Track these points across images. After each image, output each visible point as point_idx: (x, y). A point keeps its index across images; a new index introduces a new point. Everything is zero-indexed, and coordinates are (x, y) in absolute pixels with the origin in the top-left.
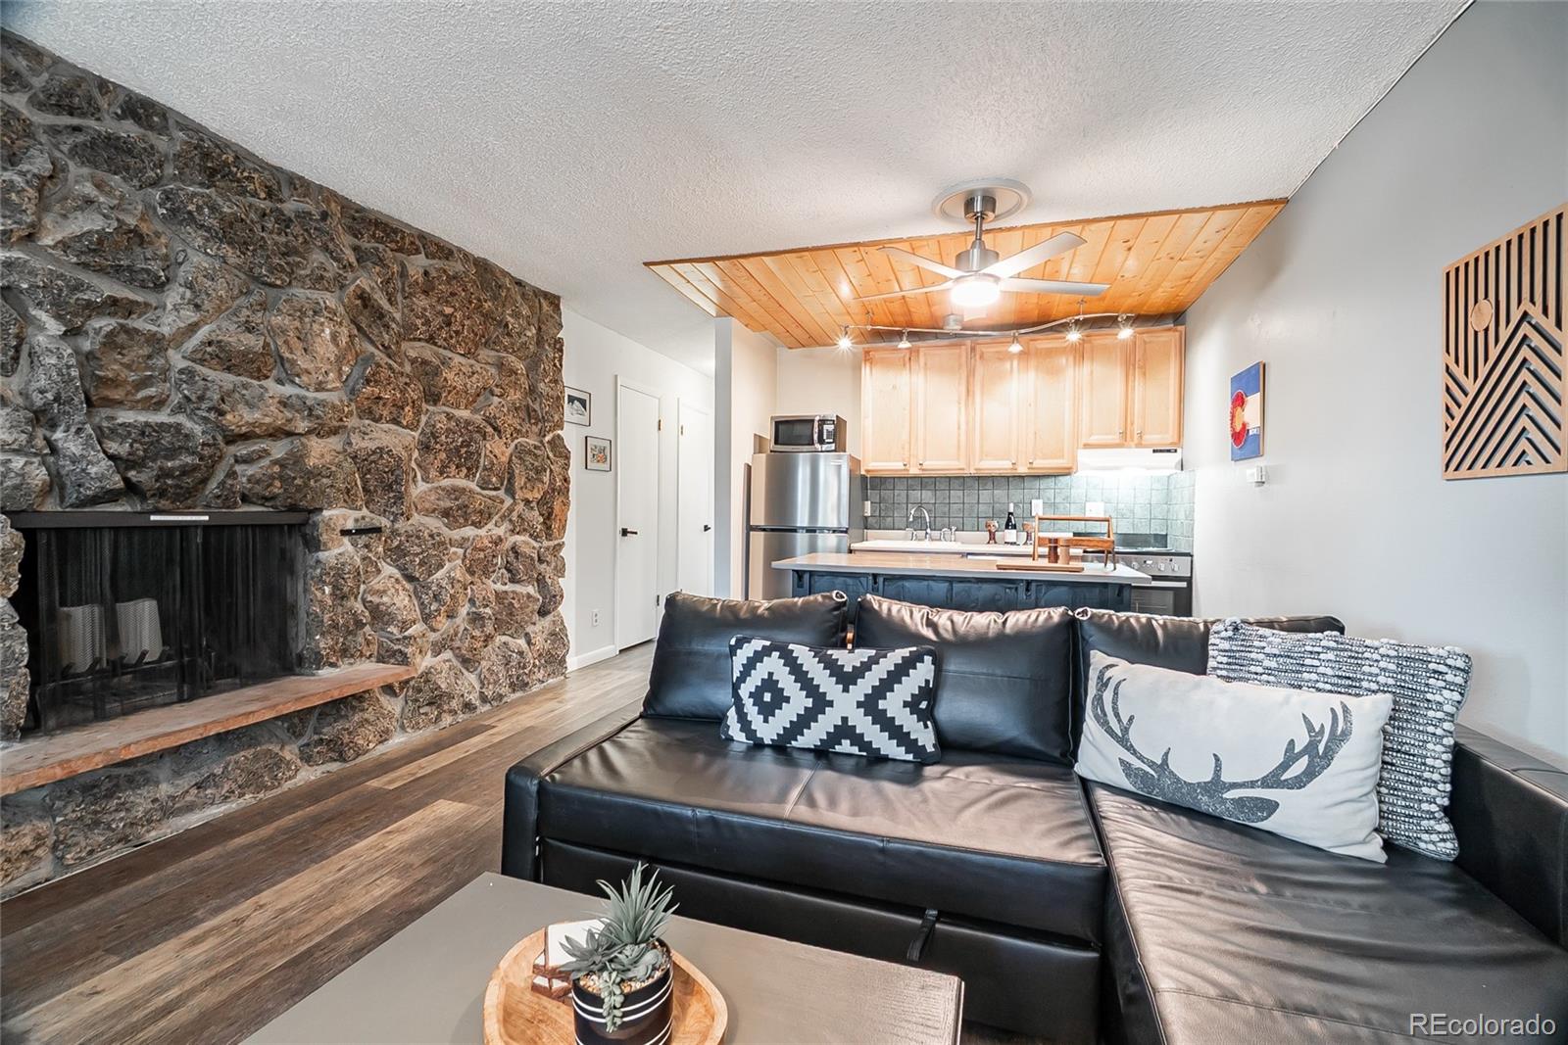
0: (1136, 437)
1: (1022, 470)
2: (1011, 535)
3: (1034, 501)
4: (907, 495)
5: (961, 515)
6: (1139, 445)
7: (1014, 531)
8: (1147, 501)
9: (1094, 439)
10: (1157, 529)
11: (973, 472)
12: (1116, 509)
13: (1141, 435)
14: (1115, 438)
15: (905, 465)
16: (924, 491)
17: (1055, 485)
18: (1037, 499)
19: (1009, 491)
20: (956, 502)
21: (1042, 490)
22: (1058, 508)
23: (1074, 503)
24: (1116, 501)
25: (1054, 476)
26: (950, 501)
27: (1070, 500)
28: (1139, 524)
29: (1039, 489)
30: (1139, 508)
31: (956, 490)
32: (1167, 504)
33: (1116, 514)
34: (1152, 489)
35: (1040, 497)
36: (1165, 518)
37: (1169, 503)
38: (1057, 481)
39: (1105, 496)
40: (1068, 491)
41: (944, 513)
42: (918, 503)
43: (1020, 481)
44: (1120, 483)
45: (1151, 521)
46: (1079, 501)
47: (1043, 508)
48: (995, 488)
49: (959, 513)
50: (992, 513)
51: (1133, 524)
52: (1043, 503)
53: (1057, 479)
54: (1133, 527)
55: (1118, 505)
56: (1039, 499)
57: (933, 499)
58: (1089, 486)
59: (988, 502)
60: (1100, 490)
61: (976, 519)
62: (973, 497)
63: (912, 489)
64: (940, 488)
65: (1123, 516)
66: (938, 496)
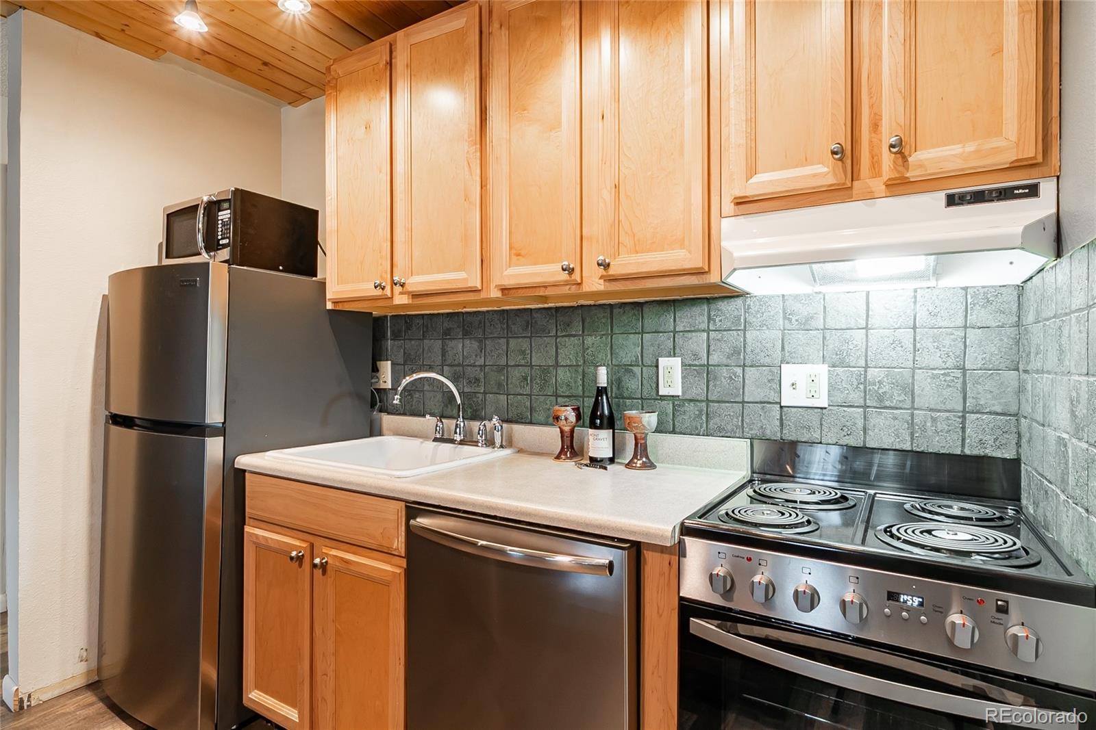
0: (887, 159)
2: (599, 443)
3: (663, 362)
4: (443, 347)
5: (528, 390)
6: (900, 185)
7: (607, 433)
8: (950, 363)
9: (766, 181)
10: (982, 442)
12: (864, 381)
13: (899, 149)
14: (822, 172)
15: (381, 288)
16: (467, 342)
17: (709, 322)
18: (670, 356)
19: (614, 336)
20: (517, 363)
21: (681, 334)
22: (715, 378)
23: (750, 366)
24: (862, 363)
25: (705, 301)
26: (507, 363)
27: (744, 359)
28: (929, 424)
29: (675, 332)
30: (929, 380)
31: (518, 337)
32: (1017, 369)
33: (862, 395)
34: (965, 327)
35: (677, 351)
36: (1013, 409)
37: (1021, 367)
38: (712, 313)
39: (831, 346)
40: (738, 335)
41: (499, 385)
42: (459, 365)
43: (635, 315)
44: (870, 313)
45: (964, 417)
46: (767, 361)
47: (683, 378)
48: (586, 333)
49: (524, 387)
50: (581, 388)
51: (912, 424)
52: (683, 365)
53: (713, 306)
54: (912, 434)
55: (866, 371)
56: (675, 357)
57: (480, 357)
58: (790, 320)
59: (575, 364)
60: (816, 332)
61: (553, 398)
62: (548, 352)
63: (448, 337)
64: (491, 333)
65: (881, 400)
66: (488, 350)
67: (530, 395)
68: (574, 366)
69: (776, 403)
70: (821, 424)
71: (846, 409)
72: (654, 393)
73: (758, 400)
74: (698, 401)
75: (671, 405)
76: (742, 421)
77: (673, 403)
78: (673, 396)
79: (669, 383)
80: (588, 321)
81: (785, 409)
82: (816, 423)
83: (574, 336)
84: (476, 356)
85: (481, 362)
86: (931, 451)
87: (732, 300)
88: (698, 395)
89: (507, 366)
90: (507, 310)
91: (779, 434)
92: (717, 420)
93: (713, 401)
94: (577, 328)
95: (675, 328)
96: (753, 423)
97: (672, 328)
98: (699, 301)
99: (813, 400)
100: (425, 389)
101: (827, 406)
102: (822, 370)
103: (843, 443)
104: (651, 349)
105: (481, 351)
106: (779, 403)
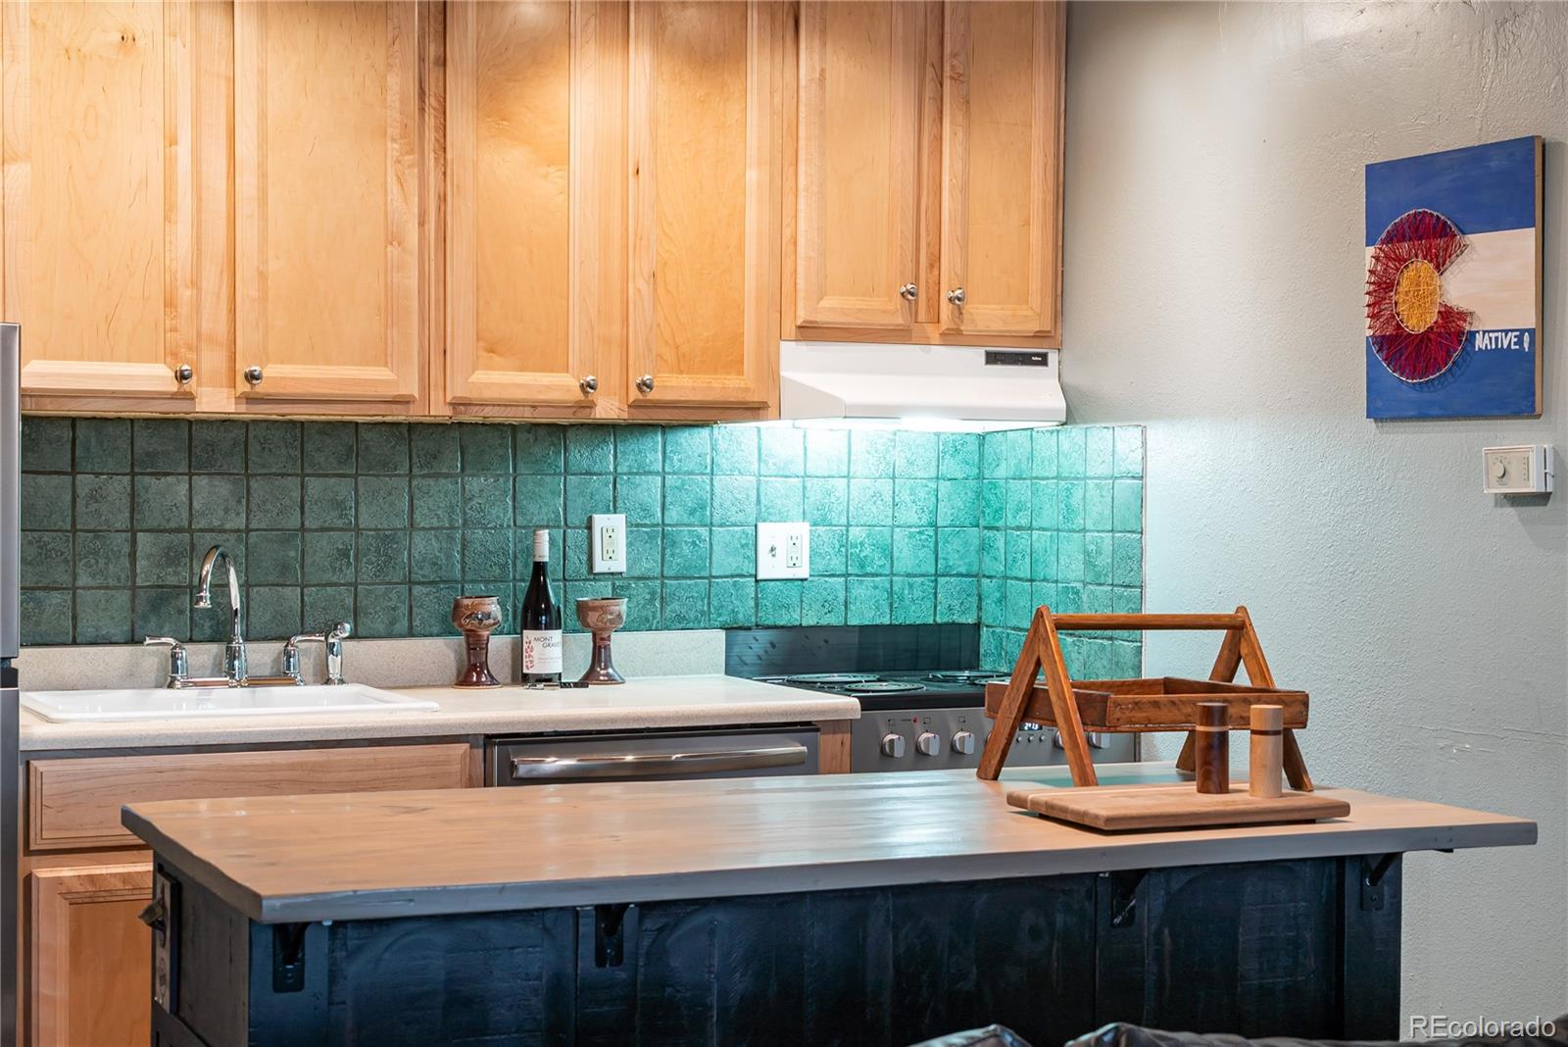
0: (946, 309)
1: (608, 408)
2: (549, 650)
3: (600, 521)
4: (133, 495)
5: (349, 574)
6: (954, 337)
7: (556, 635)
8: (924, 521)
9: (828, 306)
10: (951, 608)
11: (439, 411)
12: (845, 543)
13: (957, 303)
14: (887, 309)
15: (182, 377)
16: (202, 482)
17: (664, 461)
18: (608, 511)
19: (517, 479)
20: (326, 525)
21: (625, 477)
22: (674, 544)
23: (721, 526)
24: (843, 521)
25: (659, 429)
26: (303, 524)
27: (712, 515)
28: (906, 592)
29: (616, 475)
30: (906, 540)
31: (327, 476)
32: (978, 526)
33: (844, 560)
34: (937, 478)
35: (620, 504)
36: (975, 569)
37: (982, 523)
38: (669, 448)
39: (812, 499)
40: (704, 481)
41: (284, 568)
42: (179, 530)
43: (554, 445)
44: (853, 458)
45: (936, 581)
46: (740, 517)
47: (629, 545)
48: (468, 471)
49: (341, 570)
50: (458, 567)
51: (891, 593)
52: (629, 525)
53: (671, 437)
54: (891, 605)
55: (847, 531)
56: (615, 513)
57: (238, 514)
58: (766, 462)
59: (447, 525)
60: (796, 479)
61: (404, 588)
62: (391, 504)
63: (149, 470)
64: (264, 466)
65: (862, 566)
66: (255, 499)
67: (354, 586)
68: (446, 529)
69: (751, 576)
70: (802, 601)
71: (827, 579)
72: (584, 570)
73: (728, 573)
74: (648, 578)
75: (610, 587)
76: (709, 604)
77: (614, 585)
78: (612, 574)
79: (611, 554)
80: (472, 451)
81: (761, 584)
82: (796, 600)
83: (447, 476)
84: (226, 511)
85: (240, 522)
86: (907, 623)
87: (697, 430)
88: (649, 570)
89: (303, 529)
91: (753, 619)
92: (676, 606)
93: (670, 578)
94: (450, 464)
95: (615, 468)
96: (722, 606)
97: (612, 469)
98: (651, 428)
99: (793, 570)
100: (79, 583)
101: (806, 576)
102: (803, 529)
103: (824, 622)
104: (580, 501)
105: (239, 502)
106: (756, 576)
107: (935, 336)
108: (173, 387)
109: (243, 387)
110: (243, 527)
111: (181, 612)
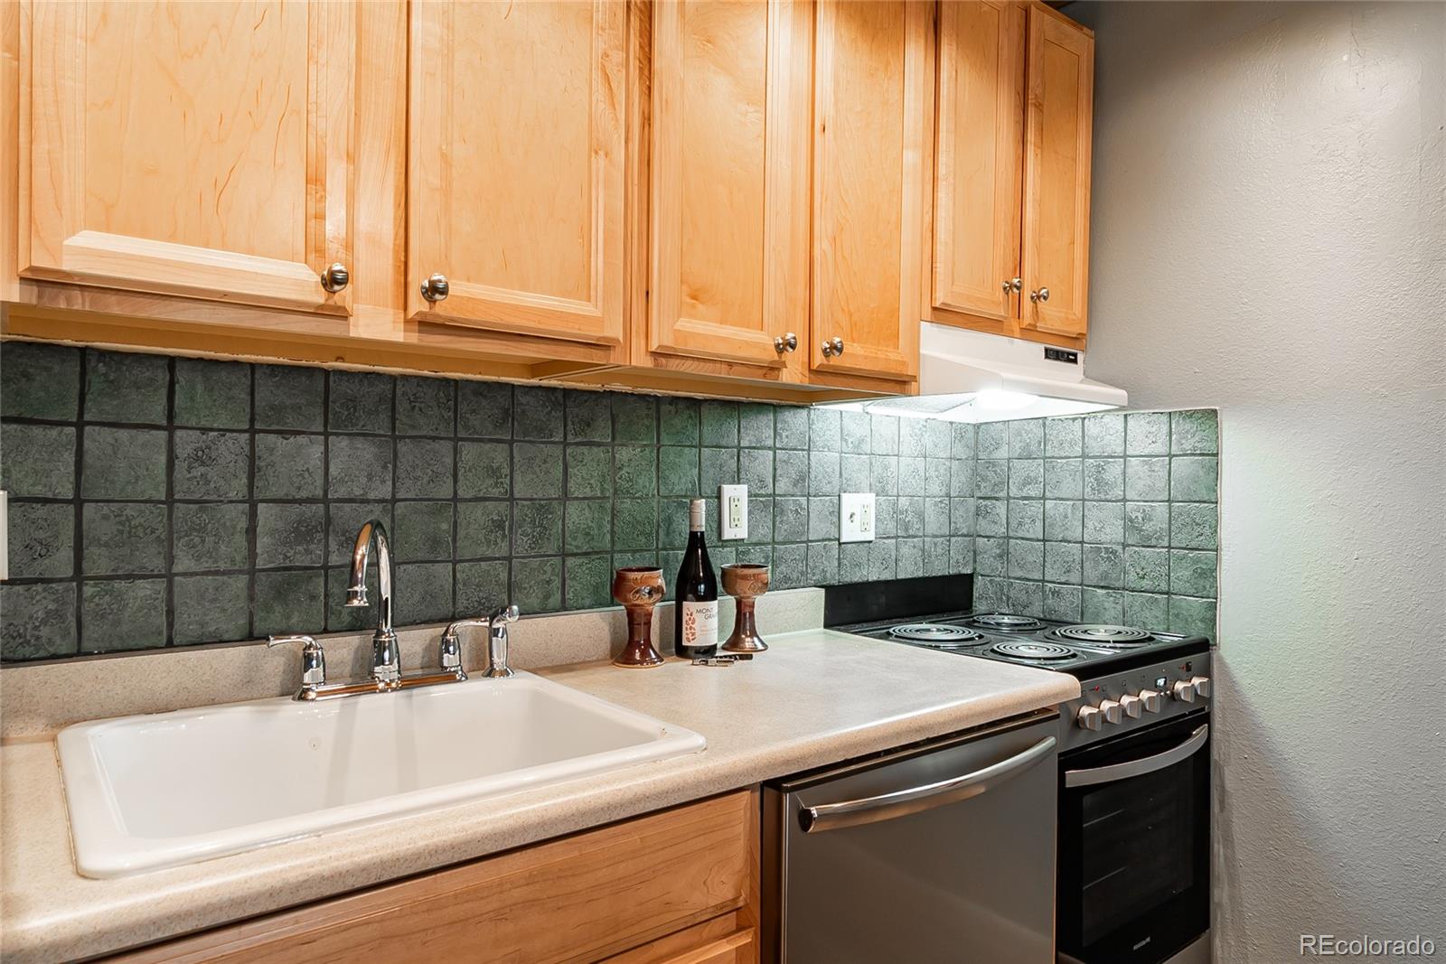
0: (1025, 306)
1: (793, 374)
2: (710, 621)
3: (729, 490)
4: (252, 458)
5: (503, 549)
6: (1030, 333)
8: (943, 493)
9: (956, 294)
10: (958, 561)
11: (640, 361)
12: (896, 511)
13: (1033, 303)
15: (332, 281)
16: (340, 444)
17: (775, 437)
18: (733, 482)
19: (661, 450)
20: (481, 495)
21: (746, 451)
22: (782, 512)
23: (814, 496)
24: (895, 492)
25: (772, 408)
26: (455, 493)
27: (809, 486)
28: (932, 550)
29: (740, 448)
30: (932, 507)
31: (481, 440)
32: (973, 497)
33: (895, 524)
34: (951, 458)
35: (742, 475)
36: (972, 531)
37: (977, 494)
38: (779, 426)
40: (804, 456)
41: (434, 542)
42: (312, 500)
43: (691, 417)
44: (901, 440)
45: (949, 541)
46: (827, 489)
47: (750, 513)
48: (618, 440)
49: (496, 543)
50: (608, 536)
51: (923, 551)
52: (750, 494)
53: (780, 416)
54: (924, 561)
55: (898, 500)
56: (739, 483)
57: (384, 482)
58: (846, 441)
59: (599, 495)
60: (866, 457)
61: (557, 560)
62: (547, 472)
63: (274, 427)
64: (413, 427)
65: (907, 530)
66: (403, 465)
67: (509, 559)
68: (598, 498)
69: (836, 539)
70: (869, 560)
71: (885, 541)
72: (715, 537)
73: (820, 537)
74: (763, 544)
75: (734, 552)
76: (807, 565)
77: (737, 550)
78: (736, 540)
79: (737, 522)
80: (622, 420)
81: (843, 546)
82: (865, 559)
83: (599, 445)
84: (370, 477)
85: (385, 491)
86: (933, 575)
87: (798, 410)
88: (764, 536)
89: (455, 499)
90: (456, 381)
91: (837, 578)
92: (783, 568)
93: (779, 543)
94: (602, 432)
95: (739, 442)
96: (816, 567)
97: (736, 442)
98: (766, 407)
99: (865, 533)
100: (177, 568)
101: (870, 536)
102: (871, 498)
103: (883, 578)
104: (712, 471)
105: (385, 467)
106: (839, 540)
107: (1017, 330)
108: (319, 297)
109: (418, 305)
110: (389, 496)
111: (313, 598)
